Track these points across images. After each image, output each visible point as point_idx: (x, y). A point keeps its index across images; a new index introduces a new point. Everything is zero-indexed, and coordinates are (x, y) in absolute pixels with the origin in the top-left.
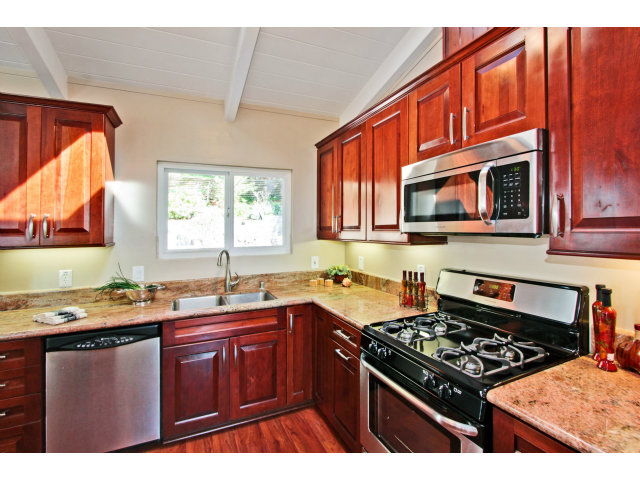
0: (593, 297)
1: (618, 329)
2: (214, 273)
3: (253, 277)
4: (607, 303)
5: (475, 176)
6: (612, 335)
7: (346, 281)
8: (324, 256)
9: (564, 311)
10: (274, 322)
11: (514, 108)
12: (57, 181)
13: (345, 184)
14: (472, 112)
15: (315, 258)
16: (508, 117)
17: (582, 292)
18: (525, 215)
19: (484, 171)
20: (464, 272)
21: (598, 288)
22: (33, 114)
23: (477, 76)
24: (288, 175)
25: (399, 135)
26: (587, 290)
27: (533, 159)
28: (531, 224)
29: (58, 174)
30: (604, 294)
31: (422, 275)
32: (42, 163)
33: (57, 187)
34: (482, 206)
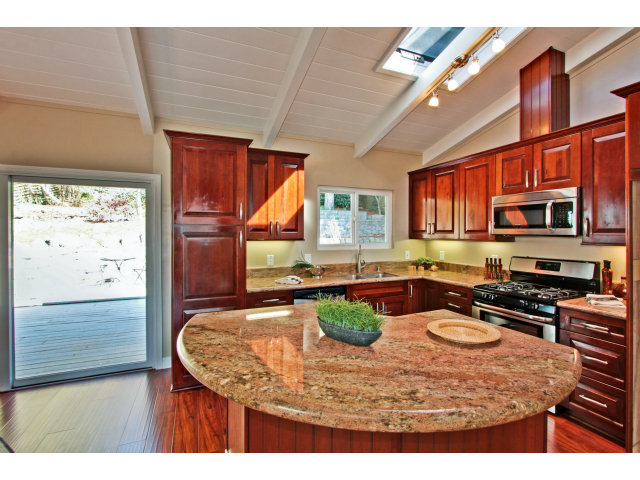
0: (602, 266)
1: (614, 281)
2: (349, 260)
3: (372, 263)
4: (609, 267)
5: (543, 207)
6: (611, 283)
7: (434, 267)
8: (412, 250)
9: (588, 273)
10: (401, 290)
11: (565, 174)
12: (282, 201)
13: (438, 200)
14: (540, 173)
15: (407, 252)
16: (562, 178)
17: (597, 265)
18: (570, 227)
19: (549, 204)
20: (528, 258)
21: (605, 262)
22: (271, 159)
23: (543, 154)
24: (390, 194)
25: (487, 177)
26: (599, 263)
27: (575, 201)
28: (573, 231)
29: (283, 196)
30: (607, 264)
31: (500, 260)
32: (276, 189)
33: (282, 204)
34: (548, 221)
